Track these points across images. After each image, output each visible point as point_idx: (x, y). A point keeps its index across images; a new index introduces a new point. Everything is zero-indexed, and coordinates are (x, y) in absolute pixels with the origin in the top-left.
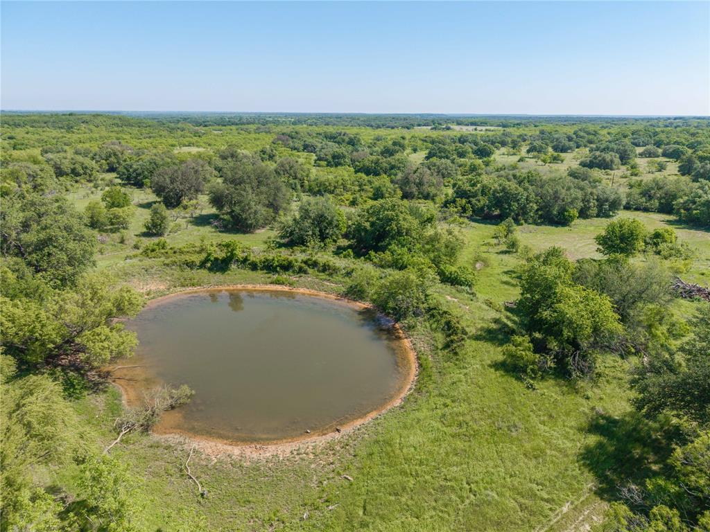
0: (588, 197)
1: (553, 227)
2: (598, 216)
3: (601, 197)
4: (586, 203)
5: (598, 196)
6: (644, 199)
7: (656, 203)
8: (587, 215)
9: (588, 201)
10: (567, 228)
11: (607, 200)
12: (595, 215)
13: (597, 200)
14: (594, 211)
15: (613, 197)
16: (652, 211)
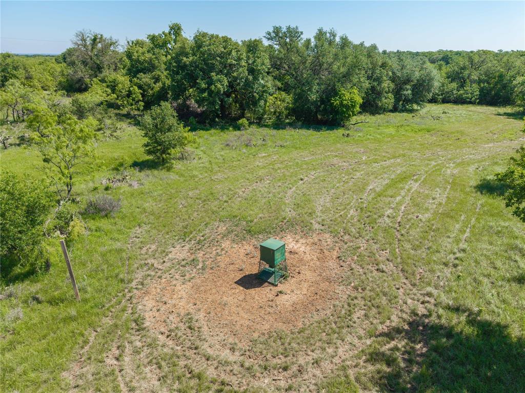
0: (378, 71)
1: (311, 132)
2: (395, 110)
3: (399, 74)
4: (375, 84)
5: (393, 73)
6: (454, 85)
7: (473, 90)
8: (377, 106)
9: (379, 80)
10: (341, 131)
11: (408, 81)
12: (391, 107)
13: (393, 80)
14: (388, 100)
15: (417, 74)
16: (470, 103)
